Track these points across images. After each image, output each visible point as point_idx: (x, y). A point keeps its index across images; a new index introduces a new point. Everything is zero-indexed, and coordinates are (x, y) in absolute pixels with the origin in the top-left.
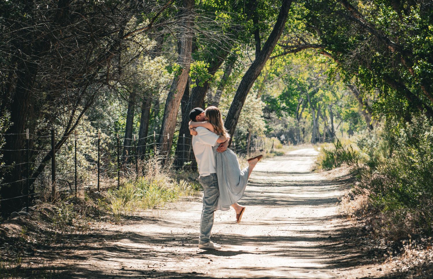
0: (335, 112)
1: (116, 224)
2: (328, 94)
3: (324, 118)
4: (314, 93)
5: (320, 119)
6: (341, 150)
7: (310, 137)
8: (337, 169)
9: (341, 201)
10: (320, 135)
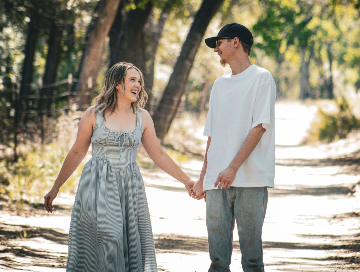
0: (335, 54)
1: (18, 215)
2: (327, 25)
3: (319, 62)
4: (304, 23)
5: (313, 63)
6: (347, 114)
7: (297, 90)
8: (341, 142)
9: (355, 192)
10: (312, 89)
